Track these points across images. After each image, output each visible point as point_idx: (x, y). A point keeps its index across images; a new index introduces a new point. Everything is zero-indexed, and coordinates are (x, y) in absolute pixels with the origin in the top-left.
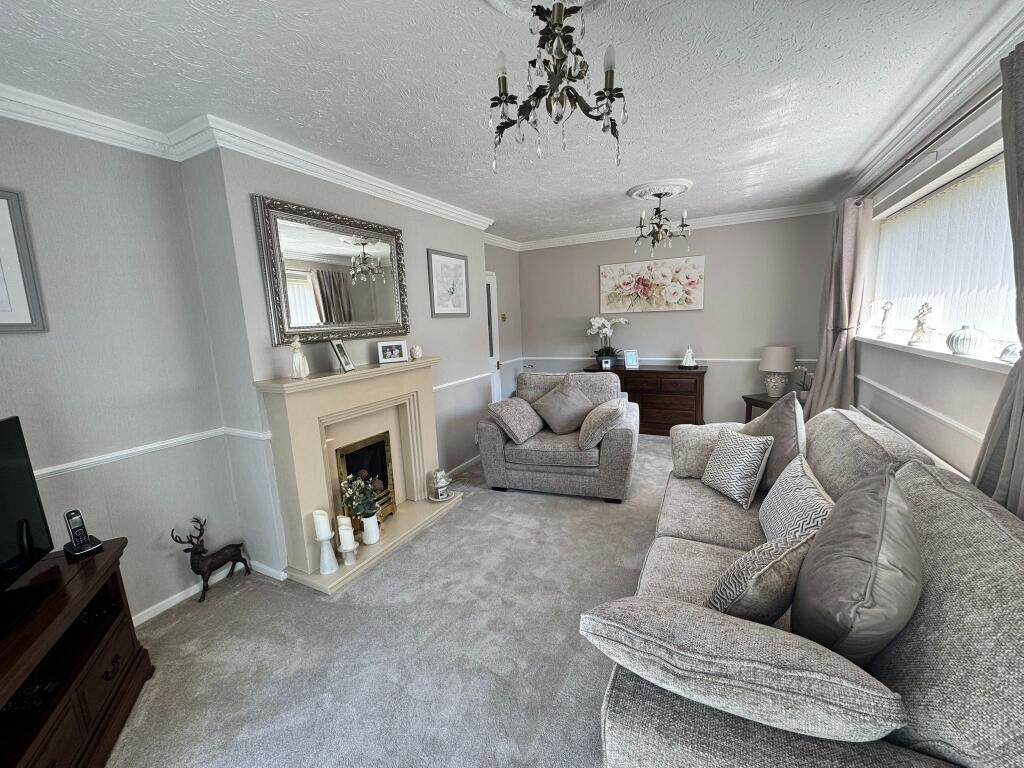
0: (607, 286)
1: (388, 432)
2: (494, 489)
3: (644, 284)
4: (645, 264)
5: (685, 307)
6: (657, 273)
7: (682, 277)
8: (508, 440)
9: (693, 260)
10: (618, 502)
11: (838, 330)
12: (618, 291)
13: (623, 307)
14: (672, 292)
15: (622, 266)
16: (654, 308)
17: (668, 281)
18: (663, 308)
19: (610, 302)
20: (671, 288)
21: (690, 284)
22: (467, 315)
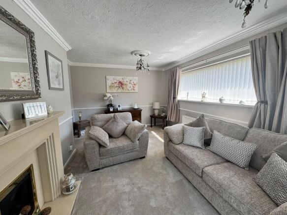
0: (109, 83)
1: (32, 165)
2: (93, 171)
3: (121, 84)
4: (121, 77)
5: (133, 91)
6: (125, 80)
7: (132, 82)
8: (100, 146)
9: (134, 78)
10: (144, 157)
11: (174, 98)
12: (113, 85)
13: (115, 90)
14: (129, 87)
15: (114, 77)
16: (125, 91)
17: (128, 83)
18: (127, 91)
19: (110, 88)
20: (129, 85)
21: (134, 85)
22: (63, 90)
